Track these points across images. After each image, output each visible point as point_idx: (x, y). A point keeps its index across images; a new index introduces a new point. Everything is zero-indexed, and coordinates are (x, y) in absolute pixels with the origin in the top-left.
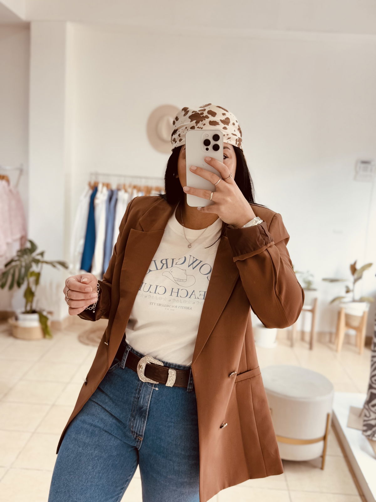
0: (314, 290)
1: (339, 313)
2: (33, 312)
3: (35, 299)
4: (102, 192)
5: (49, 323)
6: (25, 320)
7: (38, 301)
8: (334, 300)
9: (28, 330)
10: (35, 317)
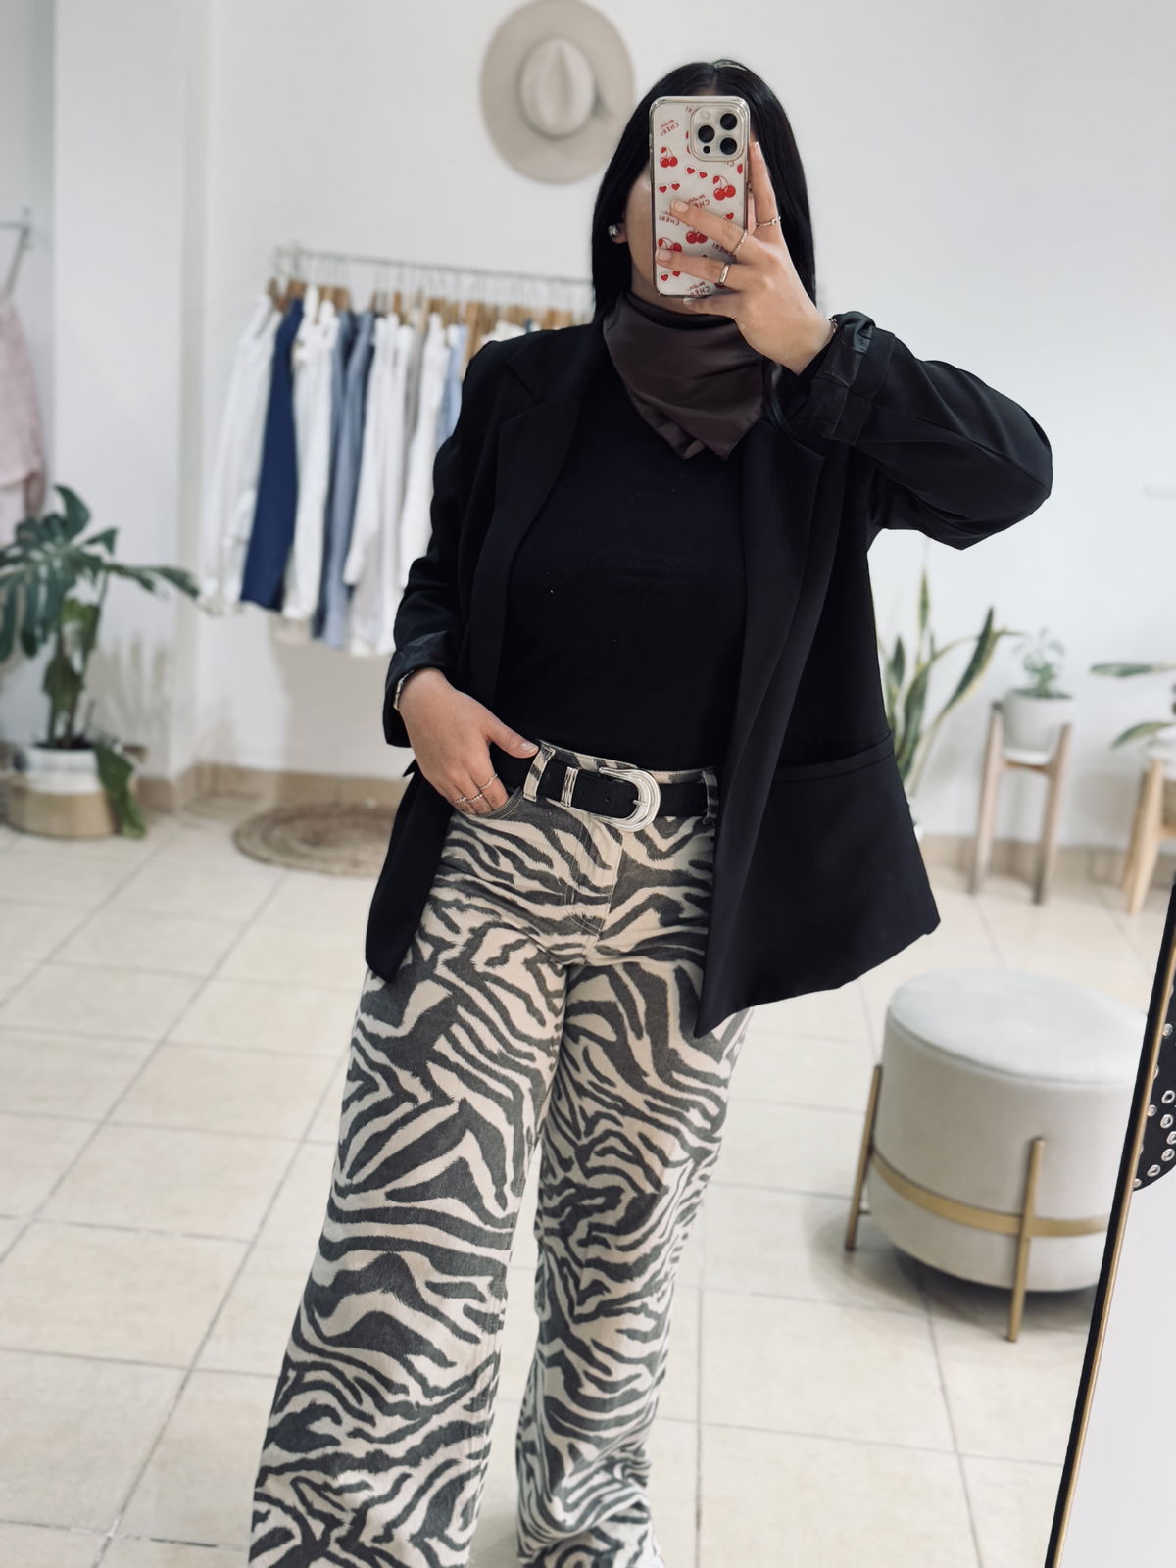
0: (1063, 696)
1: (1145, 780)
2: (77, 743)
3: (84, 699)
4: (317, 321)
5: (132, 784)
6: (50, 768)
7: (92, 705)
8: (1128, 735)
9: (60, 804)
10: (86, 759)
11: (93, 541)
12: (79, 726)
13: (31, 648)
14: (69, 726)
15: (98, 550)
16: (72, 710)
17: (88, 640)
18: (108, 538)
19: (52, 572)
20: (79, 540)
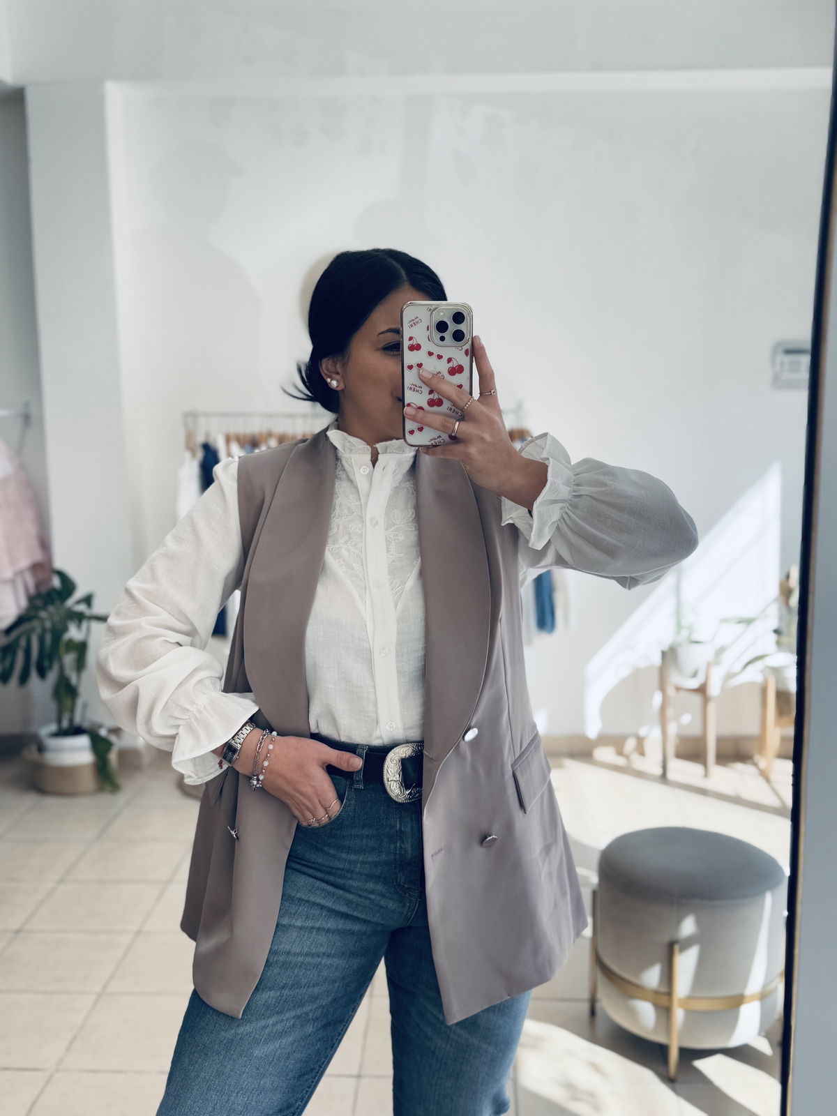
2: (76, 731)
6: (59, 750)
9: (68, 772)
10: (83, 741)
11: (79, 602)
12: (78, 720)
13: (42, 673)
14: (71, 720)
15: (82, 608)
16: (72, 710)
17: (80, 664)
18: (88, 600)
19: (53, 625)
20: (70, 602)
